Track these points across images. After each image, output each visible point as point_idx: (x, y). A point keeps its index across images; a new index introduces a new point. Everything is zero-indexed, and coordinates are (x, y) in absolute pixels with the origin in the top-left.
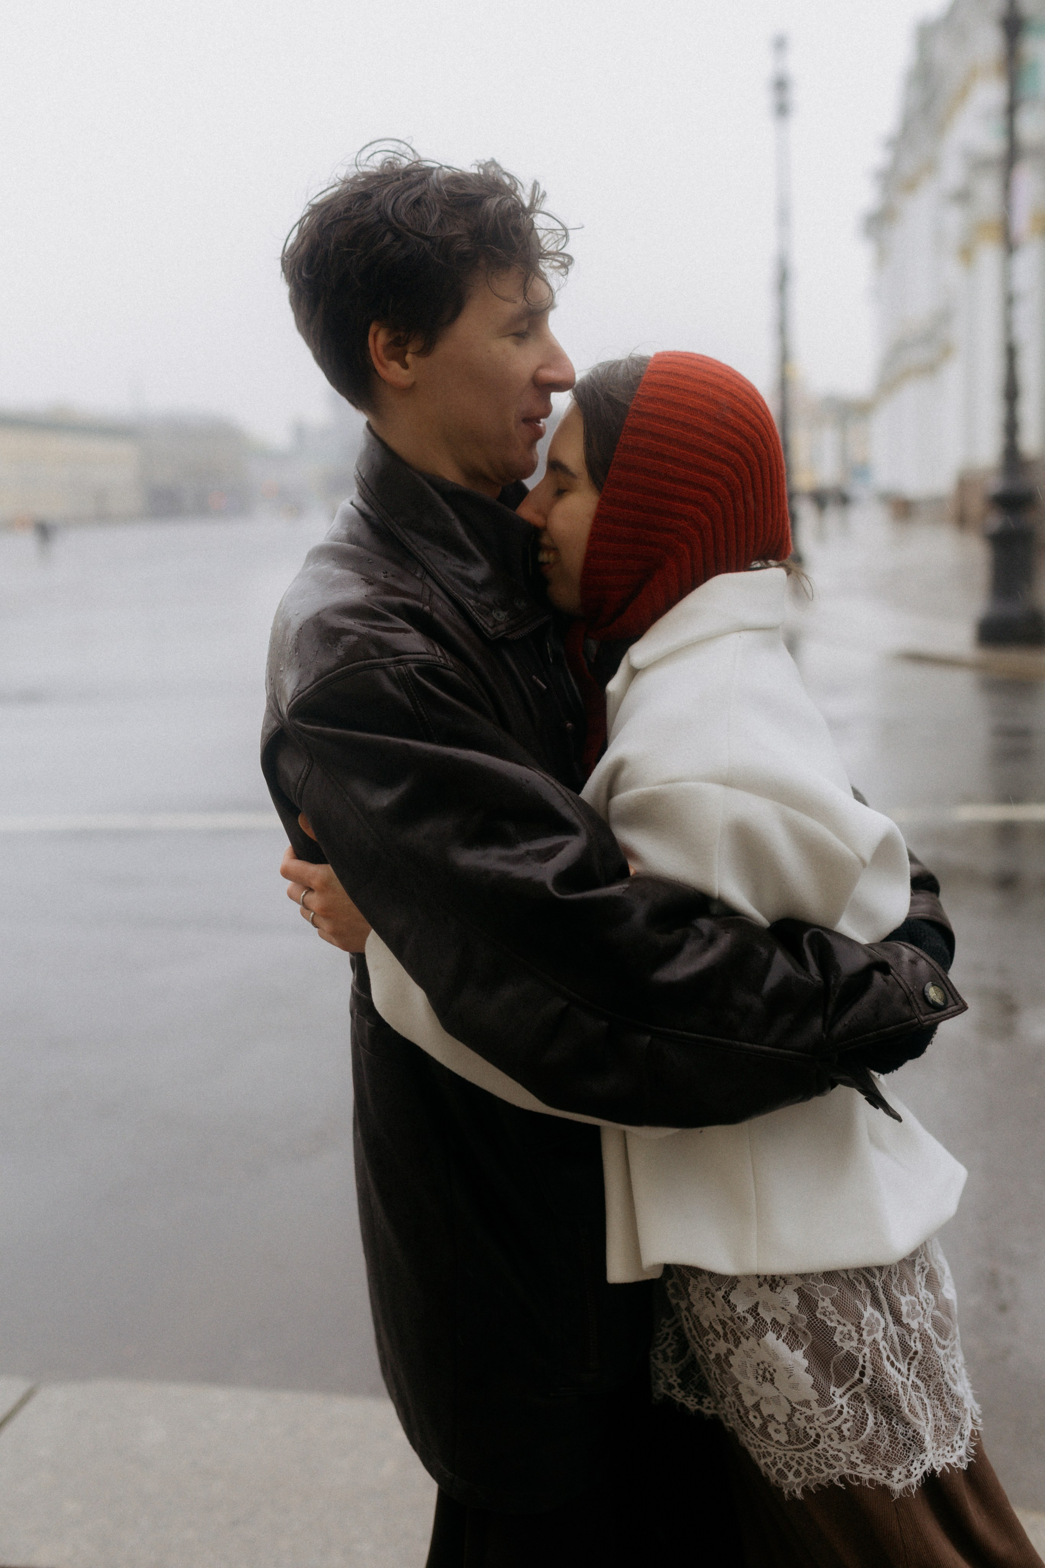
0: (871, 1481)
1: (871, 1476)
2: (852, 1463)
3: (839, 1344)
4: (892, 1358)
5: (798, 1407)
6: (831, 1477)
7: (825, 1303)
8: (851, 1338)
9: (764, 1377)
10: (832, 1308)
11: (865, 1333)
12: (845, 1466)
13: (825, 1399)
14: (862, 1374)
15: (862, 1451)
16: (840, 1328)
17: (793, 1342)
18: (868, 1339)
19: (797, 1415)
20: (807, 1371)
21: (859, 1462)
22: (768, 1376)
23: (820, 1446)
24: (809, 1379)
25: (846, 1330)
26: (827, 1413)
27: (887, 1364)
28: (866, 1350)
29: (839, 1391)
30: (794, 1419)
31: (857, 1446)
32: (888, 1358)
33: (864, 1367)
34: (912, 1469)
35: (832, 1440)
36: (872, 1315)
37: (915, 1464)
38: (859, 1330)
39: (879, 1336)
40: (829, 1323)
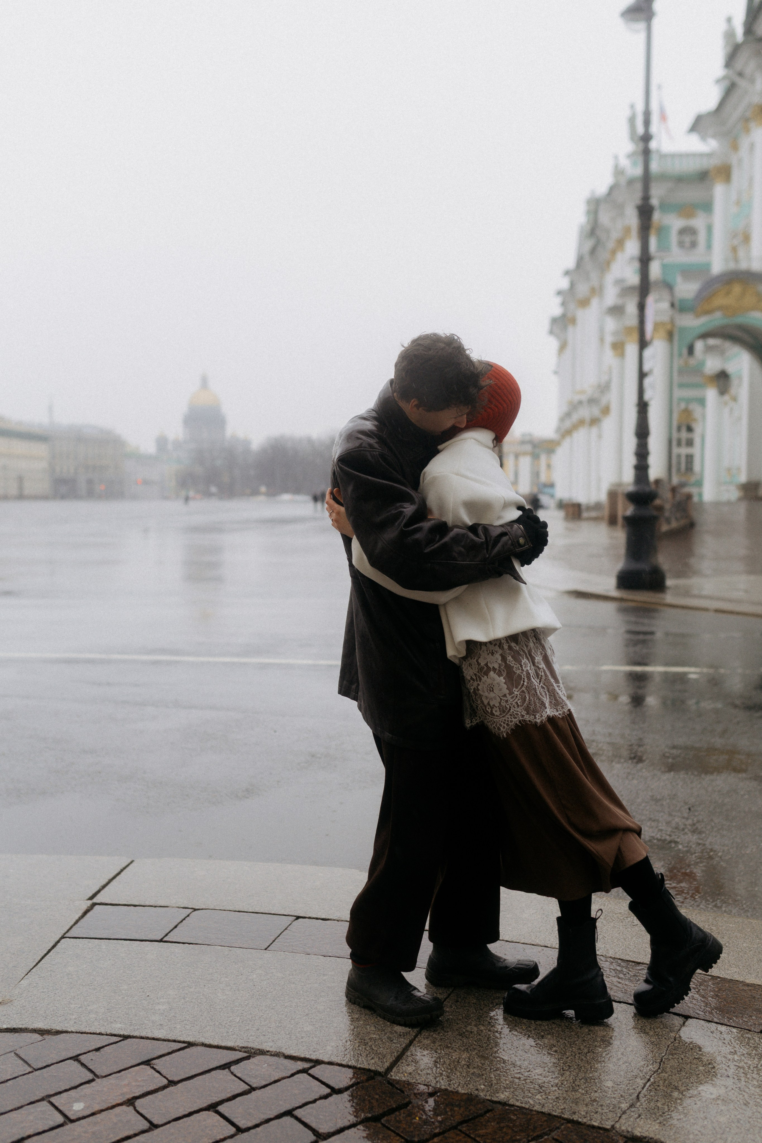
0: (529, 721)
1: (529, 719)
2: (522, 715)
3: (515, 671)
4: (534, 677)
5: (502, 698)
7: (510, 658)
8: (519, 669)
10: (512, 659)
11: (523, 667)
12: (520, 717)
13: (511, 693)
14: (524, 681)
15: (525, 710)
16: (515, 666)
17: (500, 675)
18: (525, 669)
19: (502, 701)
20: (505, 683)
21: (524, 714)
22: (491, 689)
23: (511, 711)
24: (506, 686)
25: (517, 666)
26: (512, 698)
27: (532, 677)
28: (525, 673)
29: (517, 690)
30: (502, 703)
31: (523, 708)
32: (533, 676)
33: (524, 679)
34: (543, 714)
35: (515, 708)
36: (526, 661)
37: (544, 713)
38: (521, 666)
39: (529, 668)
40: (511, 665)
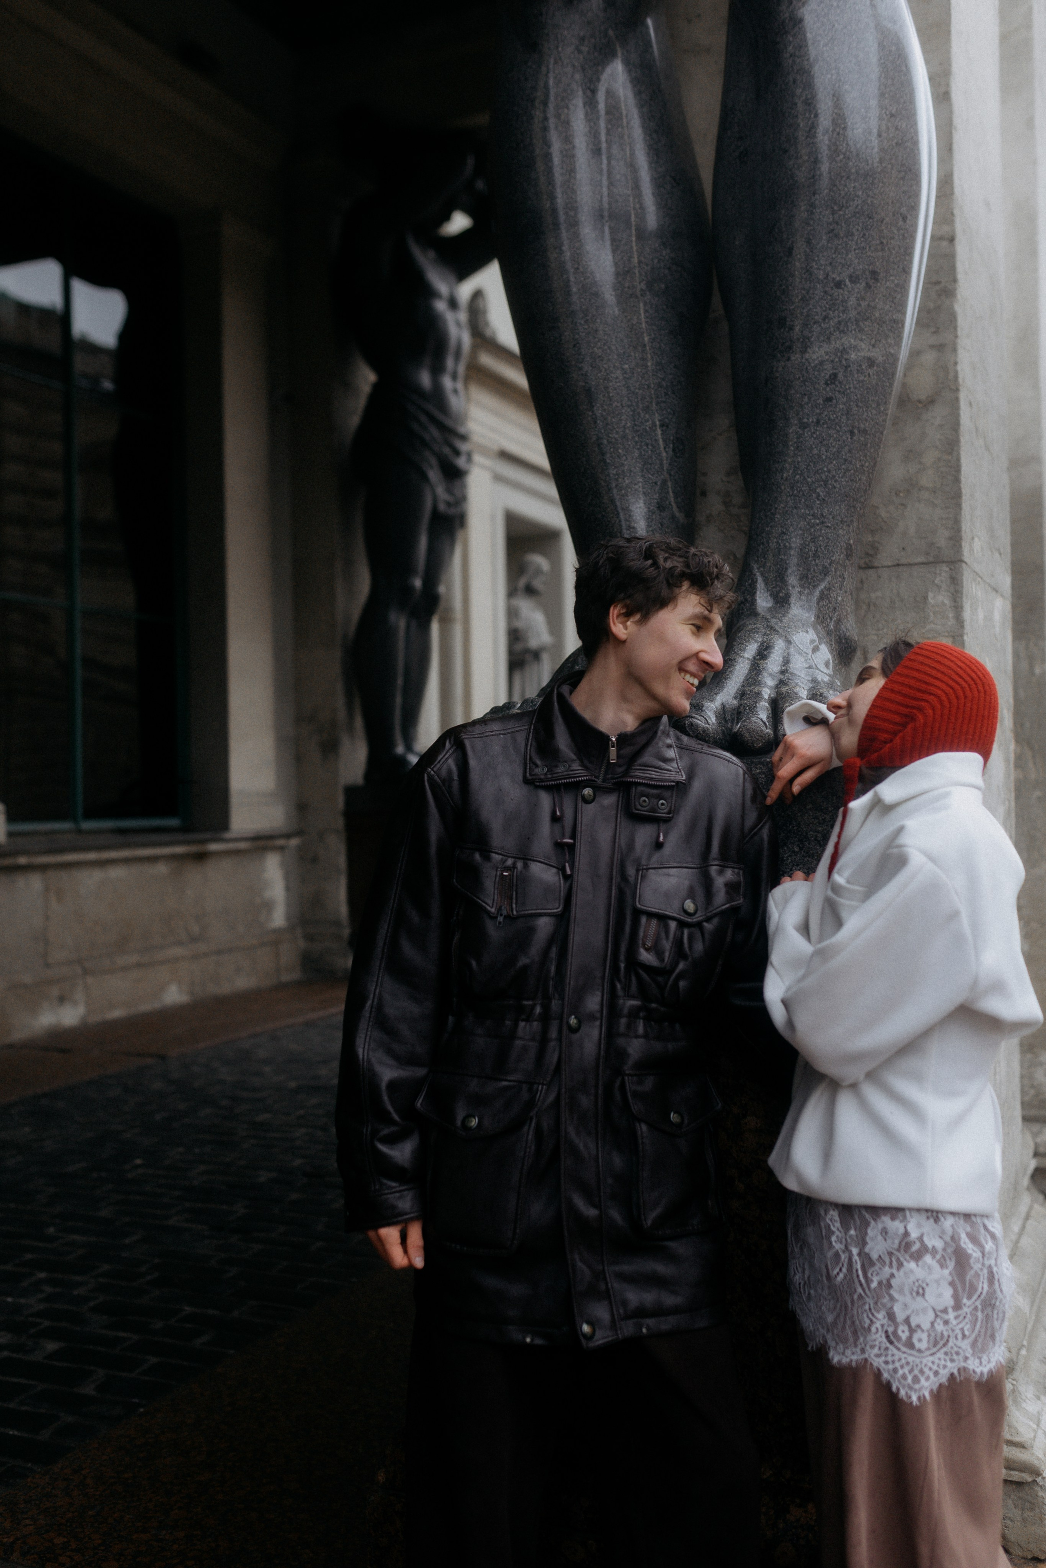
6: (952, 1371)
9: (918, 1293)
